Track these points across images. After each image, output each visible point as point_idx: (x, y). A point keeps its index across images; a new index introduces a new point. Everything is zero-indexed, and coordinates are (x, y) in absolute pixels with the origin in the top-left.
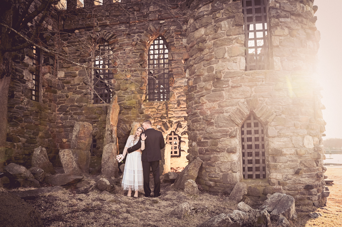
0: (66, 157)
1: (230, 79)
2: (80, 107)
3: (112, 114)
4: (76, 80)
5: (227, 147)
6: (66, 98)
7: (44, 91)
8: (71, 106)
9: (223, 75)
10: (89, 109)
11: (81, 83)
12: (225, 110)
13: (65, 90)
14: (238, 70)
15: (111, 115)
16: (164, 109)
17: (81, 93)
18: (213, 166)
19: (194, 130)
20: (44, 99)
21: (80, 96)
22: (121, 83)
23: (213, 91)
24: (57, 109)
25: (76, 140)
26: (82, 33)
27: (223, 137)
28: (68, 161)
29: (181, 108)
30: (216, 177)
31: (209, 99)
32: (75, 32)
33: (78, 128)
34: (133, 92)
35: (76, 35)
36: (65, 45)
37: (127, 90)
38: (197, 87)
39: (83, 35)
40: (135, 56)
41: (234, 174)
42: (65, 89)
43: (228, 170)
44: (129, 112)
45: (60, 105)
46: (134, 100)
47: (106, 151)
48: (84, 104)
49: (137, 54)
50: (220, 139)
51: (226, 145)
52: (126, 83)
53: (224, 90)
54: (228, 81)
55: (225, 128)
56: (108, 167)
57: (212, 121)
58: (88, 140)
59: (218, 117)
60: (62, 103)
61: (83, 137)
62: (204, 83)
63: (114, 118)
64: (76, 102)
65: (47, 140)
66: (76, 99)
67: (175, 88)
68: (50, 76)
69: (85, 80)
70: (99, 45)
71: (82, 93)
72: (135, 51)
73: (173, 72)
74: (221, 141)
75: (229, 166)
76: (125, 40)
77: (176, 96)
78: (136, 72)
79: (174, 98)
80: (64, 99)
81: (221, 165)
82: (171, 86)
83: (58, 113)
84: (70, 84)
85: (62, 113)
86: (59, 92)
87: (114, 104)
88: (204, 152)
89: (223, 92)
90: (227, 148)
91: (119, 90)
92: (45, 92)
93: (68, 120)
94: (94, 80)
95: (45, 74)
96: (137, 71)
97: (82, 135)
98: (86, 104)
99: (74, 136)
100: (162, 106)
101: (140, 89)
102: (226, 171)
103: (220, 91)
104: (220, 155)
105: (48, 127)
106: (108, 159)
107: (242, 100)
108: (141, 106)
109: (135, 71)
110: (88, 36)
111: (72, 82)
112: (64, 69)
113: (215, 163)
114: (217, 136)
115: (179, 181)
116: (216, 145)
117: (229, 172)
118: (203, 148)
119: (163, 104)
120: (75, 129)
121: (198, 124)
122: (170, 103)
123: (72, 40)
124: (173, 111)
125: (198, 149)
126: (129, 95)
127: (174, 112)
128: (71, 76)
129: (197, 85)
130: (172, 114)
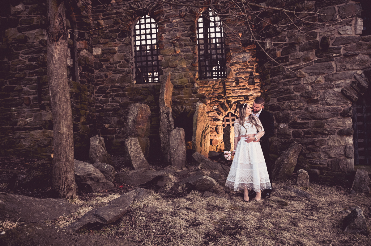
0: (133, 147)
1: (342, 46)
2: (123, 88)
4: (116, 58)
5: (339, 128)
6: (105, 78)
7: (80, 70)
8: (111, 87)
9: (331, 42)
10: (133, 89)
11: (122, 61)
12: (336, 85)
13: (104, 69)
14: (354, 35)
15: (165, 95)
16: (220, 87)
17: (122, 72)
18: (316, 151)
20: (81, 79)
21: (121, 75)
22: (169, 60)
23: (316, 62)
24: (95, 91)
25: (133, 125)
26: (120, 4)
27: (333, 117)
28: (136, 152)
29: (240, 86)
30: (322, 164)
31: (311, 71)
32: (111, 2)
33: (135, 111)
34: (184, 70)
35: (113, 6)
36: (100, 18)
37: (176, 67)
38: (290, 58)
39: (121, 6)
40: (184, 29)
41: (349, 160)
42: (103, 68)
43: (341, 155)
44: (180, 92)
45: (98, 87)
46: (185, 78)
47: (174, 137)
48: (127, 85)
49: (186, 26)
50: (327, 120)
51: (337, 126)
52: (175, 60)
53: (334, 60)
54: (340, 49)
55: (336, 106)
56: (179, 157)
57: (316, 98)
58: (146, 124)
59: (325, 93)
60: (101, 84)
61: (141, 121)
62: (301, 53)
63: (168, 98)
64: (118, 83)
65: (88, 126)
66: (117, 79)
67: (232, 64)
68: (86, 53)
69: (127, 56)
70: (139, 17)
71: (124, 71)
72: (185, 23)
73: (229, 47)
74: (329, 122)
75: (342, 151)
76: (171, 10)
77: (234, 73)
78: (186, 47)
79: (232, 76)
80: (102, 79)
81: (328, 149)
82: (228, 62)
83: (97, 95)
84: (109, 62)
85: (101, 96)
86: (97, 72)
87: (167, 82)
88: (303, 135)
89: (333, 63)
90: (338, 130)
91: (167, 67)
92: (83, 71)
93: (109, 103)
94: (134, 57)
95: (81, 50)
96: (187, 46)
97: (140, 119)
98: (129, 84)
99: (130, 121)
100: (218, 84)
101: (191, 66)
102: (337, 156)
103: (328, 61)
104: (328, 138)
105: (88, 111)
106: (178, 147)
107: (359, 72)
108: (194, 85)
109: (185, 45)
110: (127, 7)
111: (111, 60)
112: (101, 45)
113: (320, 148)
114: (325, 116)
115: (275, 170)
116: (322, 126)
117: (341, 158)
118: (301, 130)
119: (220, 83)
120: (132, 113)
121: (292, 102)
122: (227, 81)
123: (107, 11)
124: (230, 89)
125: (291, 131)
126: (179, 72)
127: (232, 90)
128: (109, 52)
129: (289, 56)
130: (230, 93)
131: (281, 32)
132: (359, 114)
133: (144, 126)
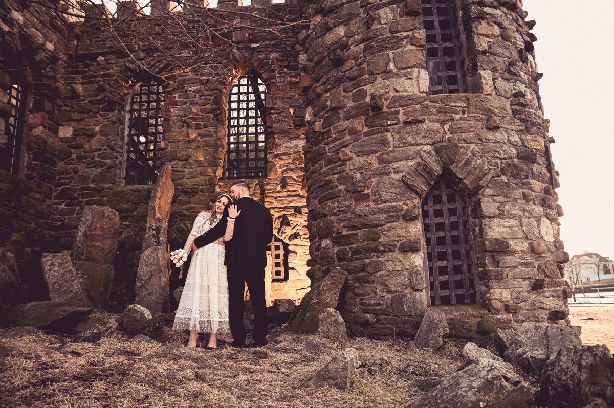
0: (56, 268)
1: (400, 109)
2: (99, 191)
3: (160, 199)
4: (94, 143)
5: (401, 240)
6: (72, 174)
7: (29, 158)
8: (81, 190)
9: (386, 104)
10: (115, 194)
11: (103, 148)
12: (393, 169)
13: (73, 160)
14: (416, 92)
15: (157, 200)
16: (256, 193)
17: (102, 165)
18: (370, 283)
19: (325, 216)
20: (28, 173)
21: (100, 170)
22: (178, 148)
23: (366, 134)
24: (54, 194)
25: (84, 241)
26: (110, 62)
27: (391, 222)
28: (61, 277)
29: (288, 191)
30: (378, 305)
31: (358, 149)
32: (98, 59)
33: (90, 218)
34: (200, 164)
35: (100, 65)
36: (78, 82)
37: (188, 159)
38: (332, 131)
39: (112, 66)
40: (205, 101)
41: (417, 295)
42: (72, 158)
43: (404, 287)
44: (192, 200)
45: (60, 188)
46: (201, 177)
47: (145, 261)
48: (107, 186)
49: (209, 97)
50: (384, 227)
51: (398, 237)
52: (188, 148)
53: (389, 131)
54: (398, 113)
55: (394, 204)
56: (150, 294)
57: (366, 191)
58: (109, 242)
59: (378, 182)
60: (66, 184)
61: (99, 235)
62: (346, 122)
63: (163, 206)
64: (92, 182)
65: (29, 250)
66: (92, 177)
67: (277, 156)
68: (43, 132)
69: (112, 141)
70: (140, 84)
71: (105, 164)
72: (207, 93)
73: (274, 129)
74: (386, 231)
75: (406, 280)
76: (188, 74)
77: (280, 171)
78: (207, 129)
79: (276, 174)
80: (68, 176)
81: (387, 278)
82: (270, 153)
83: (56, 201)
84: (82, 150)
85: (63, 202)
86: (61, 165)
87: (164, 180)
88: (350, 255)
89: (389, 135)
90: (400, 243)
91: (174, 159)
92: (32, 160)
93: (75, 216)
94: (127, 144)
95: (34, 127)
96: (207, 127)
97: (98, 233)
98: (111, 184)
99: (80, 233)
100: (253, 187)
101: (212, 159)
102: (399, 289)
103: (381, 133)
104: (386, 258)
105: (33, 226)
106: (150, 278)
107: (427, 148)
108: (214, 189)
109: (205, 126)
110: (121, 67)
111: (87, 146)
112: (73, 123)
113: (375, 276)
114: (378, 220)
115: (301, 315)
116: (376, 238)
117: (406, 291)
118: (347, 248)
119: (256, 185)
120: (84, 220)
121: (335, 201)
122: (268, 183)
123: (90, 72)
124: (273, 196)
125: (335, 251)
126: (192, 168)
127: (276, 198)
128: (85, 134)
129: (332, 128)
130: (272, 203)
131: (322, 94)
132: (437, 219)
133: (106, 245)
